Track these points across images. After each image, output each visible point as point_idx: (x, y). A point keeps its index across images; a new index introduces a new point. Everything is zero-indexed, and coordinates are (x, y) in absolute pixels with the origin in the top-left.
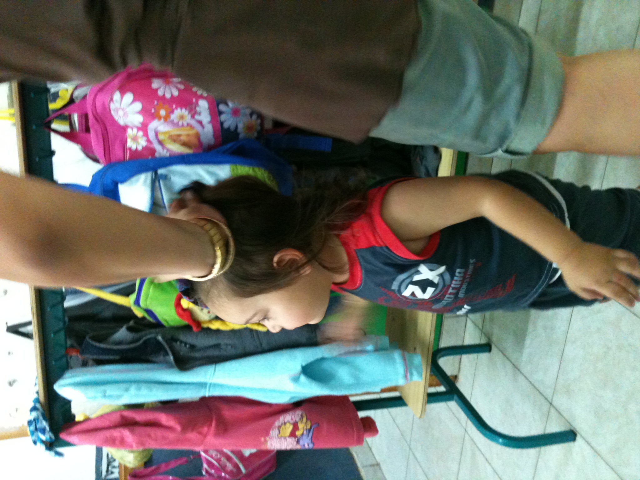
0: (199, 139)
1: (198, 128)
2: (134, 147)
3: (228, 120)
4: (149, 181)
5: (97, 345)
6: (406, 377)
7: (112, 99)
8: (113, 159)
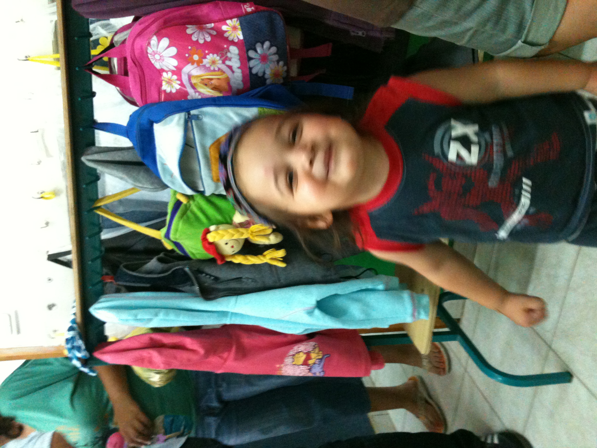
0: (229, 83)
1: (228, 72)
2: (168, 90)
3: (257, 67)
4: (182, 121)
5: (131, 273)
6: (413, 315)
7: (149, 44)
8: (149, 101)
